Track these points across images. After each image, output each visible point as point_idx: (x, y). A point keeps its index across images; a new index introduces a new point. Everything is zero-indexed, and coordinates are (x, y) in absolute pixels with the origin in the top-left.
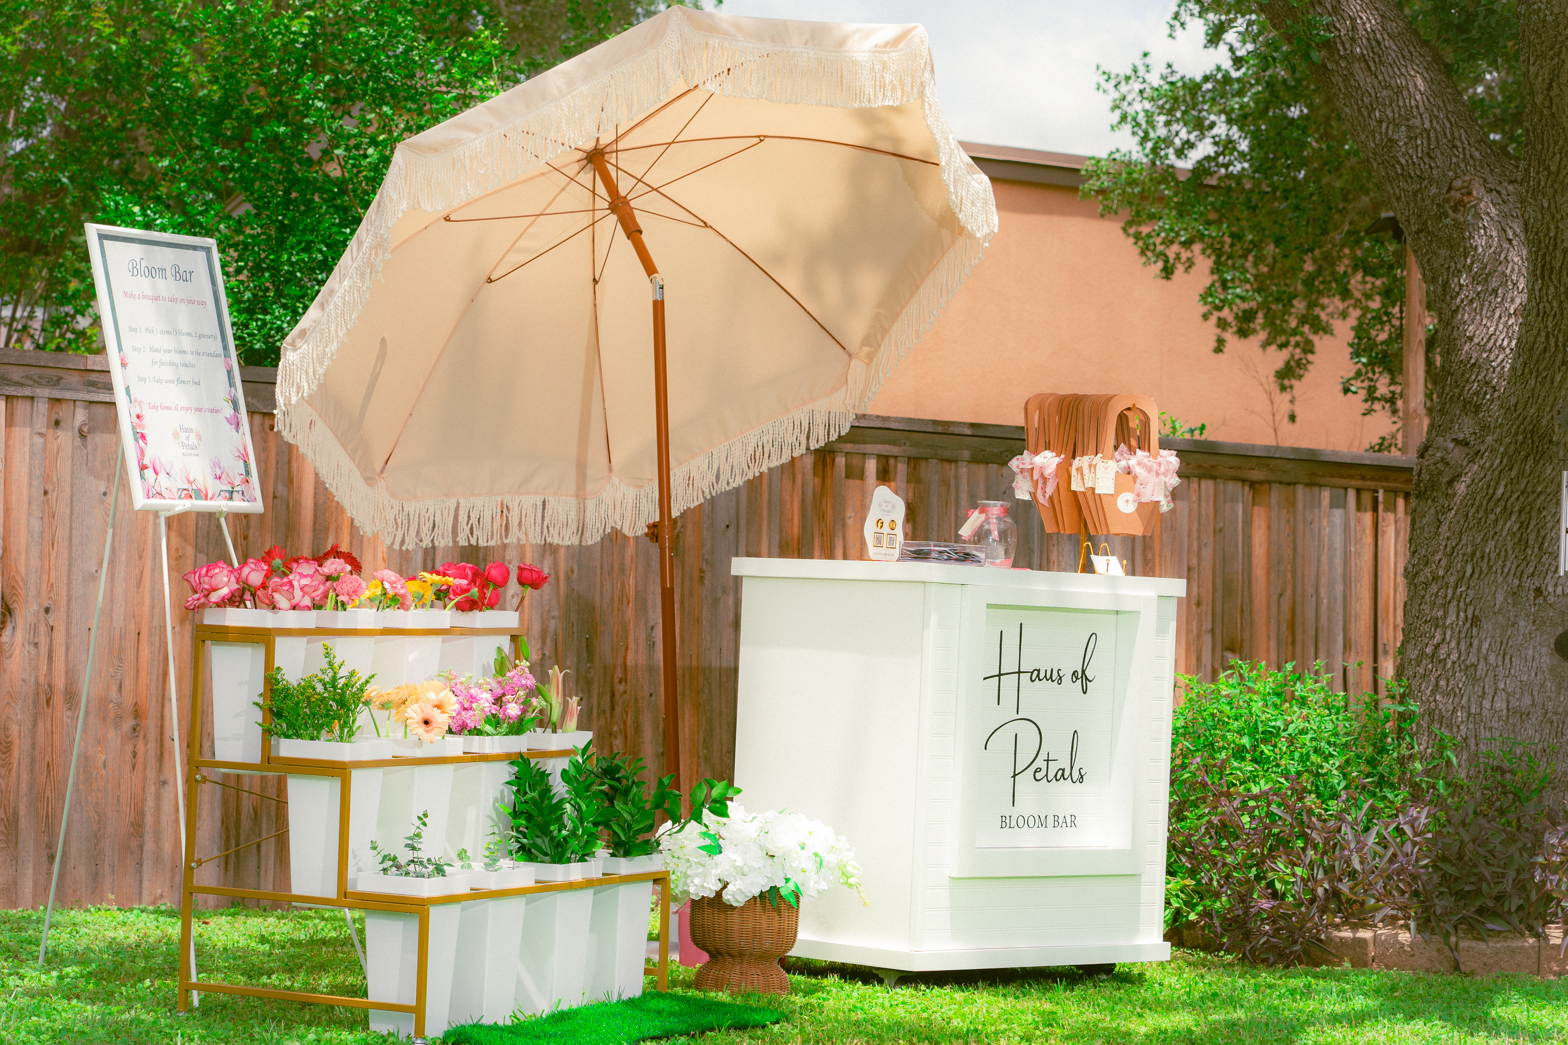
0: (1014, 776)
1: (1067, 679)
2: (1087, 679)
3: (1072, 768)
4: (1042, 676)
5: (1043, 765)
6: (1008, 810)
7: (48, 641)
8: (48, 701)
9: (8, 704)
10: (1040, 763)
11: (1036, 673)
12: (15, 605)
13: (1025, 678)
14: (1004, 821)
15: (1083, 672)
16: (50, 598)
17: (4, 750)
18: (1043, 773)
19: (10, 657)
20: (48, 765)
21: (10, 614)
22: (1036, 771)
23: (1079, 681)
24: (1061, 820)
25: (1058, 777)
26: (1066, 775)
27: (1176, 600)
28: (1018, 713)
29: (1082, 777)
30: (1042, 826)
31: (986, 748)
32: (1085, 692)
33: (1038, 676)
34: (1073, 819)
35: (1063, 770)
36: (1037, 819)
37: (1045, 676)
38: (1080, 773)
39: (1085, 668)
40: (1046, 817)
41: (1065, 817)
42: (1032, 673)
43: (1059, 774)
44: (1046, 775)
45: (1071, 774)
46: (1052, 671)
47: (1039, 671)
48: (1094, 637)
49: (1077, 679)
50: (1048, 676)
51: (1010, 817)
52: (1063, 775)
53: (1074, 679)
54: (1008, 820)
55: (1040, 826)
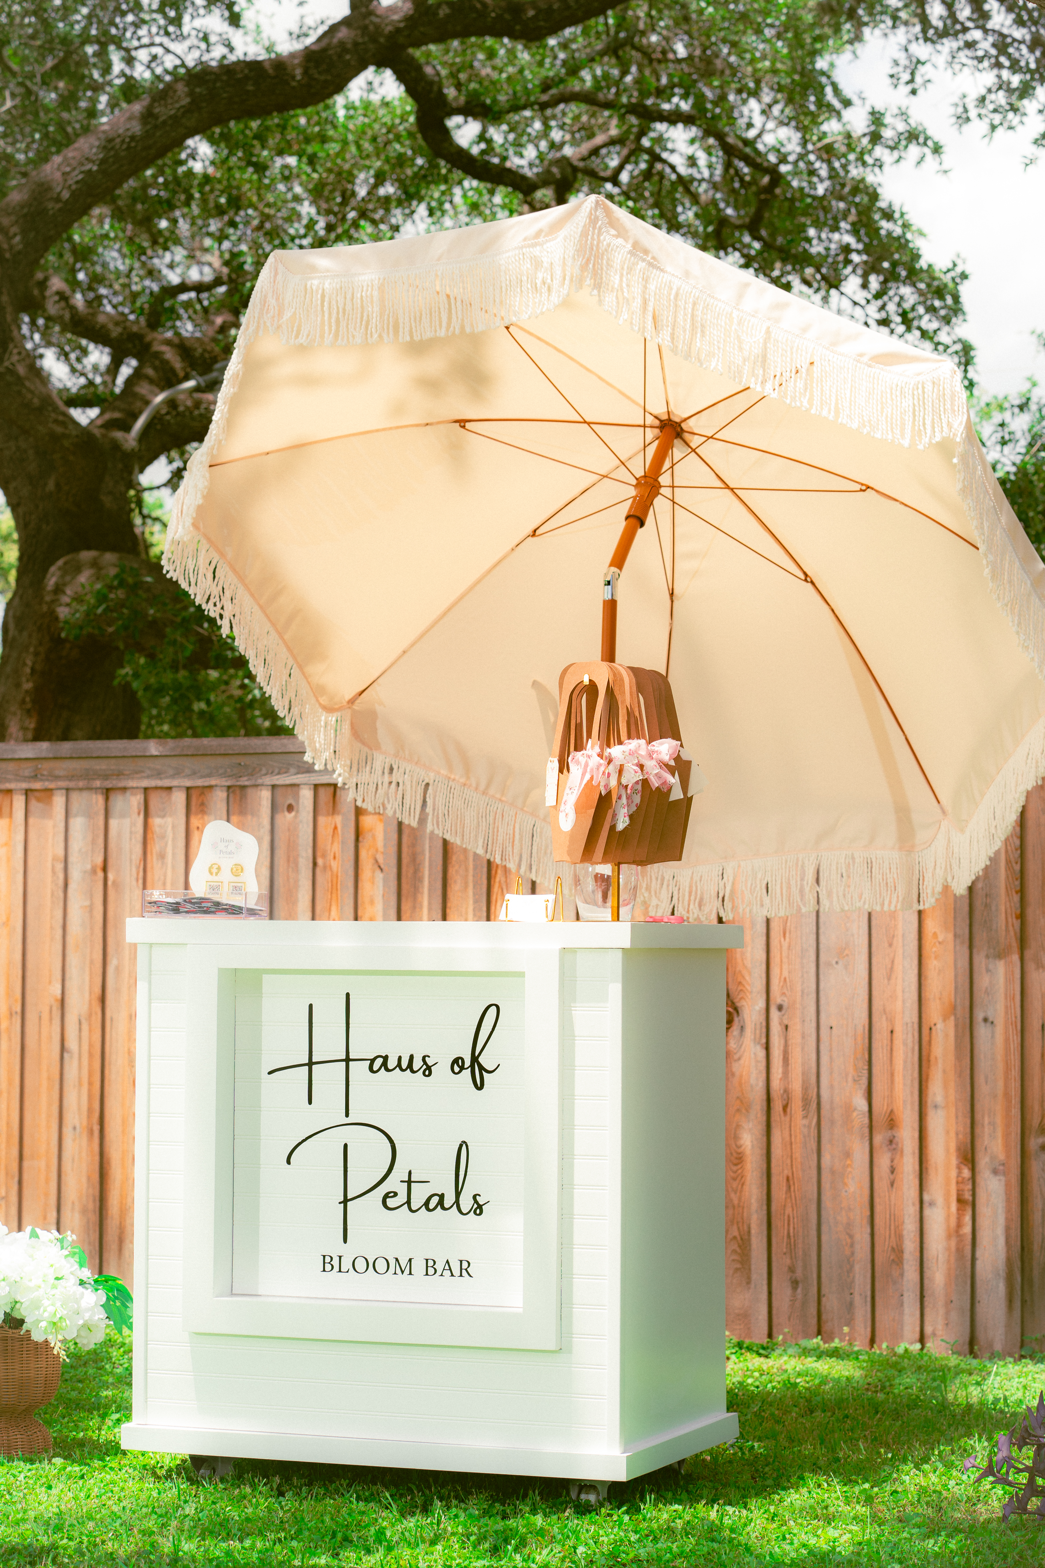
0: (345, 1201)
1: (442, 1070)
2: (481, 1068)
3: (458, 1194)
4: (391, 1064)
5: (402, 1190)
6: (335, 1247)
7: (782, 1042)
8: (785, 1108)
9: (738, 1110)
10: (394, 1183)
11: (379, 1061)
12: (743, 1003)
13: (359, 1070)
14: (327, 1263)
15: (475, 1059)
16: (784, 994)
17: (736, 1161)
18: (402, 1198)
19: (739, 1059)
20: (788, 1179)
21: (738, 1012)
22: (386, 1196)
23: (467, 1073)
24: (439, 1266)
25: (431, 1206)
26: (449, 1201)
27: (619, 954)
28: (347, 1115)
29: (480, 1207)
30: (403, 1272)
31: (289, 1162)
32: (480, 1087)
33: (385, 1064)
34: (465, 1265)
35: (442, 1197)
36: (392, 1262)
37: (399, 1065)
38: (476, 1201)
39: (477, 1054)
40: (410, 1260)
41: (447, 1262)
42: (372, 1061)
43: (434, 1201)
44: (408, 1202)
45: (457, 1202)
46: (412, 1057)
47: (386, 1058)
48: (493, 1010)
49: (462, 1068)
50: (404, 1065)
51: (340, 1257)
52: (441, 1203)
53: (457, 1069)
54: (335, 1262)
55: (398, 1271)
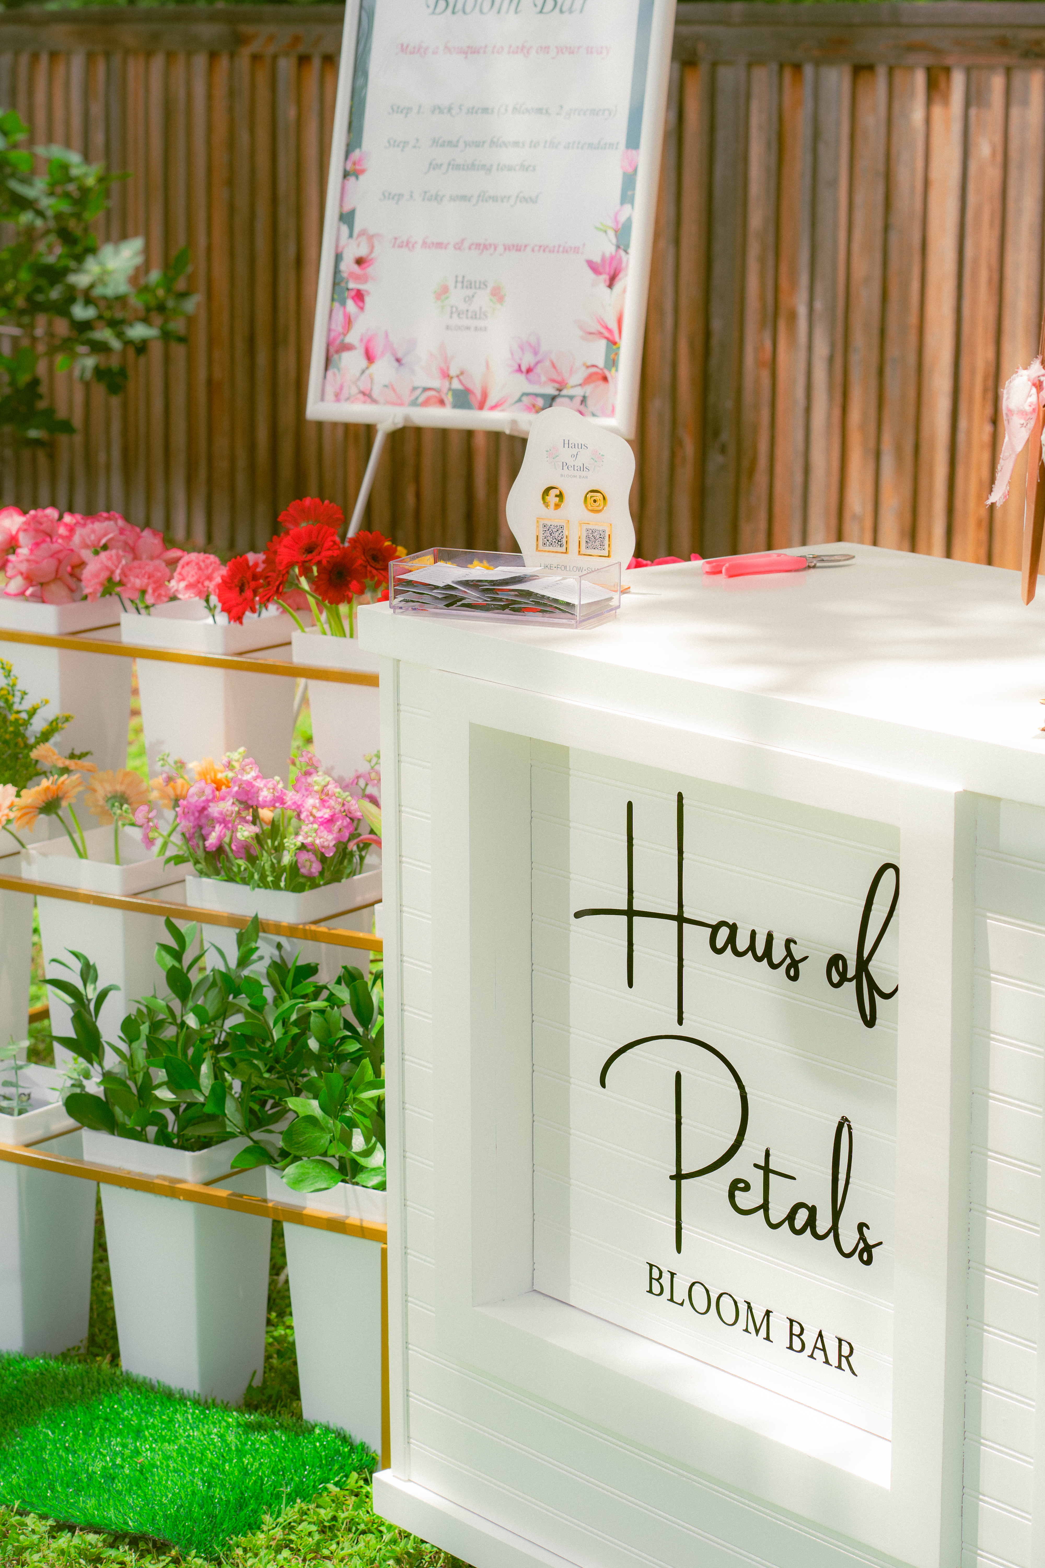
0: (679, 1177)
1: (814, 972)
2: (873, 986)
3: (836, 1214)
4: (741, 942)
5: (756, 1180)
6: (666, 1255)
10: (745, 1165)
11: (725, 932)
13: (696, 941)
14: (655, 1279)
15: (863, 964)
18: (756, 1196)
22: (735, 1186)
23: (851, 990)
24: (809, 1339)
25: (798, 1225)
26: (823, 1223)
28: (680, 1021)
29: (868, 1248)
30: (757, 1331)
31: (603, 1084)
32: (870, 1022)
33: (731, 940)
34: (846, 1351)
35: (813, 1211)
36: (743, 1308)
37: (752, 947)
38: (862, 1238)
39: (866, 955)
40: (768, 1313)
41: (820, 1335)
42: (715, 929)
43: (802, 1216)
44: (765, 1206)
45: (835, 1228)
46: (770, 937)
47: (733, 928)
48: (890, 873)
49: (843, 978)
50: (760, 950)
51: (673, 1275)
52: (811, 1222)
53: (836, 978)
54: (666, 1280)
55: (751, 1328)
